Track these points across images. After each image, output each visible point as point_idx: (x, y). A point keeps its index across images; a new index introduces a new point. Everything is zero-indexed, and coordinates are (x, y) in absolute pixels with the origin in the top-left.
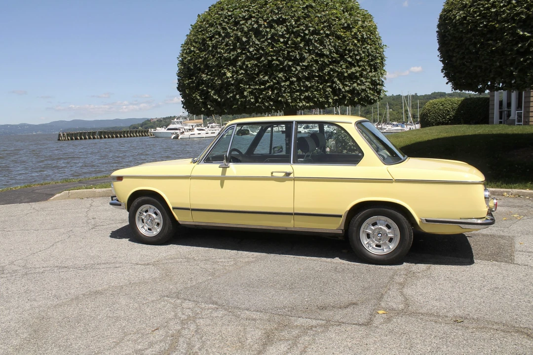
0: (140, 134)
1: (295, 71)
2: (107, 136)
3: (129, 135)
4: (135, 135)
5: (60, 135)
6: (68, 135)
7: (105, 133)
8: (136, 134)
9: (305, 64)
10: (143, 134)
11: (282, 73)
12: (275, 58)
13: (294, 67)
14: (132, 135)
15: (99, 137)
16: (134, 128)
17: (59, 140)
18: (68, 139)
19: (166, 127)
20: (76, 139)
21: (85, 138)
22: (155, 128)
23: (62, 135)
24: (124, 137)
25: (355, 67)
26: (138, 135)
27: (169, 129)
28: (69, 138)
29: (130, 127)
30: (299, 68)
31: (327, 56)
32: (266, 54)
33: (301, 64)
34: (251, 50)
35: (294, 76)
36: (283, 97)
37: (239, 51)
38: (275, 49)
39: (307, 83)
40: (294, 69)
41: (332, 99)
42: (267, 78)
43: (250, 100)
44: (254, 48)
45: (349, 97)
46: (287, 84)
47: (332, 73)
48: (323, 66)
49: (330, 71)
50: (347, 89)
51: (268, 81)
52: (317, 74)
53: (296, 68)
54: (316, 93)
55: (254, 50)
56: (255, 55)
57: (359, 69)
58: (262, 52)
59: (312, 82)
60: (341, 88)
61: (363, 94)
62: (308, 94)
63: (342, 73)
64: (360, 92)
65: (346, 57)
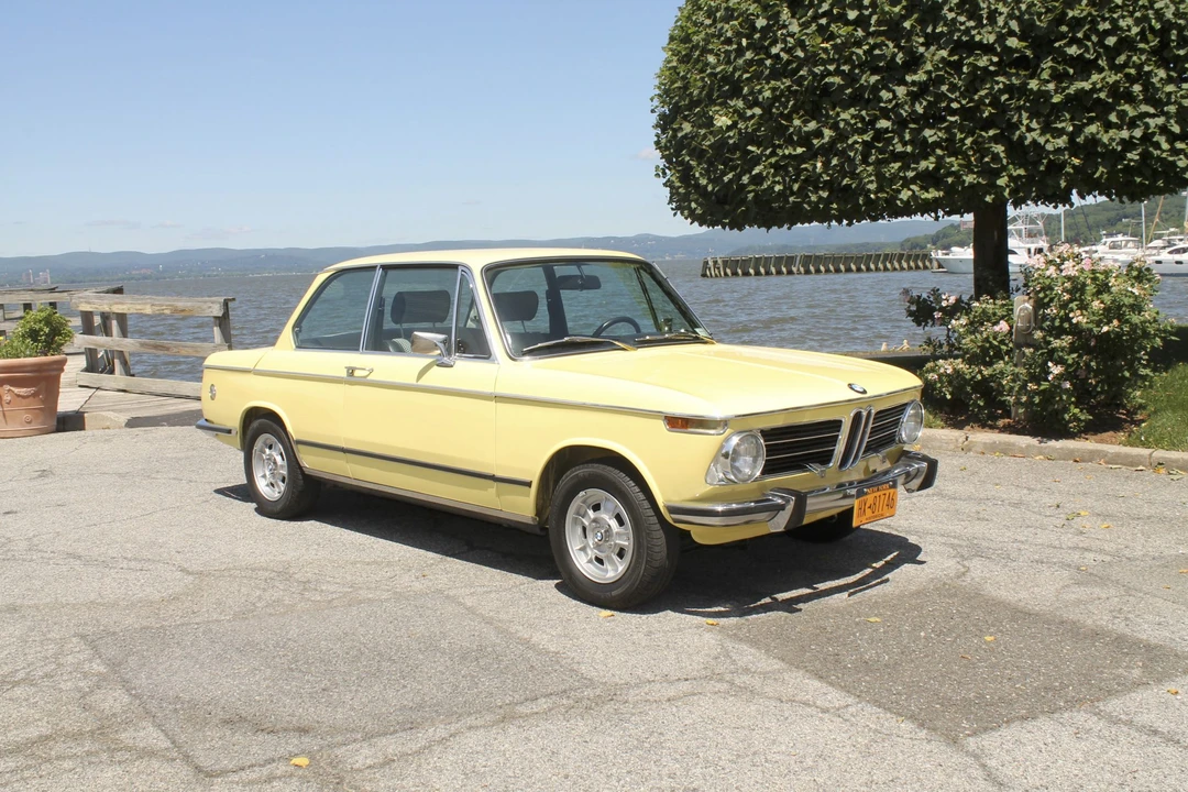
0: (912, 264)
1: (890, 101)
2: (822, 268)
3: (881, 266)
4: (897, 266)
5: (707, 263)
6: (725, 263)
7: (818, 259)
8: (900, 263)
9: (920, 76)
10: (920, 264)
11: (852, 110)
12: (831, 68)
13: (889, 90)
14: (889, 266)
15: (802, 269)
16: (914, 246)
17: (704, 275)
18: (726, 274)
20: (746, 274)
21: (768, 273)
22: (947, 247)
23: (711, 263)
24: (868, 269)
25: (1101, 70)
26: (905, 265)
28: (728, 271)
29: (902, 245)
30: (901, 91)
31: (988, 49)
32: (812, 59)
33: (909, 78)
34: (774, 51)
35: (885, 114)
36: (853, 175)
37: (749, 55)
38: (839, 41)
39: (927, 133)
40: (885, 95)
41: (1010, 176)
42: (812, 125)
43: (771, 188)
44: (780, 46)
45: (1074, 167)
46: (867, 137)
47: (1006, 96)
48: (979, 78)
49: (1001, 92)
50: (1061, 142)
51: (818, 134)
52: (955, 105)
53: (894, 92)
54: (953, 159)
55: (782, 50)
56: (789, 62)
57: (1113, 78)
58: (800, 54)
59: (940, 130)
60: (1041, 140)
61: (1133, 156)
62: (928, 164)
63: (1047, 95)
64: (1119, 148)
65: (1057, 45)
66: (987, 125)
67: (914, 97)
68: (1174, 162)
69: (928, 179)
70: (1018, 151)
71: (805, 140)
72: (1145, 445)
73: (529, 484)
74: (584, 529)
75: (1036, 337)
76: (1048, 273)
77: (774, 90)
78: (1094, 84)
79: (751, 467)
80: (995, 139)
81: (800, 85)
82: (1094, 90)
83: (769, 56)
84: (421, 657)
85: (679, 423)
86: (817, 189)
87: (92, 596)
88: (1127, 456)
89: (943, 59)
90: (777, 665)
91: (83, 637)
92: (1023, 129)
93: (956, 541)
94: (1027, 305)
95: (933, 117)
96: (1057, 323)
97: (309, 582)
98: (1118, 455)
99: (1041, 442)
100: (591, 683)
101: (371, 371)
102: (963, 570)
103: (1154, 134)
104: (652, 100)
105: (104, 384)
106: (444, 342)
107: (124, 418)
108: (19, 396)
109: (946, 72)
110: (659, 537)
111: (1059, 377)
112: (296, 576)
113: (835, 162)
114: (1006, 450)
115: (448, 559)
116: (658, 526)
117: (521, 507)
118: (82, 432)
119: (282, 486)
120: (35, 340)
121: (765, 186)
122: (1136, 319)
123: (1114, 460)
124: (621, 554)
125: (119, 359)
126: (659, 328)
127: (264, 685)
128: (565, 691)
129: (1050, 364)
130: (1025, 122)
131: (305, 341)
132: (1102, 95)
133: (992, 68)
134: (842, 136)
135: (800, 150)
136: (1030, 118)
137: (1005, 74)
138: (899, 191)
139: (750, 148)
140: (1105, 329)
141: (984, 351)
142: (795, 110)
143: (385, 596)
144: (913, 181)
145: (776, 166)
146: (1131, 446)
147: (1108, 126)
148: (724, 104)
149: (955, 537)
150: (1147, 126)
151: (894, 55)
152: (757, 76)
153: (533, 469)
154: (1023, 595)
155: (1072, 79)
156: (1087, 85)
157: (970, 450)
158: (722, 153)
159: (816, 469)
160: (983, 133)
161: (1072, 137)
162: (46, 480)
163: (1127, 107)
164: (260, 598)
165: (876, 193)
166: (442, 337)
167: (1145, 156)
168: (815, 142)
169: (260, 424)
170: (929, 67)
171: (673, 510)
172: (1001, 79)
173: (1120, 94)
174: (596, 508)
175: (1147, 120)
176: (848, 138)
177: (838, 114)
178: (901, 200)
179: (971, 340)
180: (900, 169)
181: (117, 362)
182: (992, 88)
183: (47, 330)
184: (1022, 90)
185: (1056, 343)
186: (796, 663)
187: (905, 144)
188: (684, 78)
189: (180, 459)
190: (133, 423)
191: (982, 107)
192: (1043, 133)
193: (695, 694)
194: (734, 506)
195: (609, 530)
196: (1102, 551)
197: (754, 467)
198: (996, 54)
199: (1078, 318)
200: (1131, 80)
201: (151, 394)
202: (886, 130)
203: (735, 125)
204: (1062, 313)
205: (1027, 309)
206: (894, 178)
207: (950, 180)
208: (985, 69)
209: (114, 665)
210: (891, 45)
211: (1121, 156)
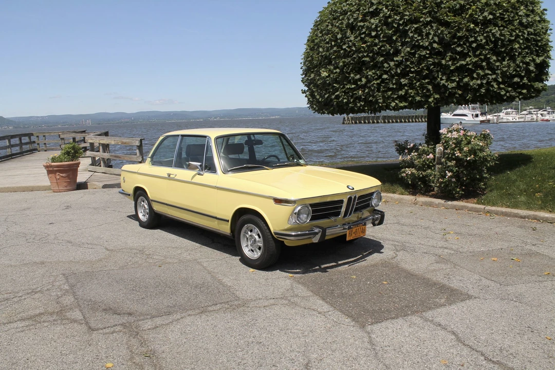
1: (388, 67)
2: (390, 121)
3: (414, 120)
4: (420, 120)
6: (352, 118)
7: (389, 118)
8: (422, 119)
9: (398, 58)
12: (365, 54)
14: (417, 120)
15: (382, 121)
17: (344, 123)
18: (352, 123)
19: (452, 113)
20: (360, 123)
23: (346, 118)
24: (409, 122)
25: (470, 56)
27: (455, 115)
30: (392, 64)
31: (426, 48)
32: (358, 51)
33: (395, 59)
34: (344, 47)
35: (386, 73)
36: (374, 97)
37: (335, 48)
38: (368, 44)
39: (402, 80)
40: (386, 65)
41: (434, 98)
42: (358, 77)
43: (342, 100)
44: (347, 45)
45: (459, 94)
46: (378, 82)
47: (432, 67)
48: (422, 59)
49: (431, 65)
50: (454, 85)
51: (360, 80)
52: (412, 70)
53: (389, 64)
54: (412, 91)
55: (347, 47)
56: (350, 52)
57: (475, 60)
58: (354, 49)
59: (407, 79)
60: (446, 84)
61: (483, 90)
62: (402, 93)
63: (449, 66)
64: (477, 87)
65: (452, 47)
66: (425, 78)
67: (397, 66)
68: (500, 92)
69: (402, 98)
70: (438, 88)
71: (355, 82)
72: (483, 204)
73: (228, 221)
74: (247, 238)
75: (442, 161)
76: (448, 136)
77: (344, 62)
78: (467, 62)
79: (305, 218)
80: (428, 83)
81: (354, 61)
82: (467, 64)
83: (342, 49)
84: (181, 286)
85: (278, 201)
86: (360, 101)
87: (72, 258)
88: (475, 208)
89: (408, 52)
90: (310, 293)
91: (64, 275)
92: (439, 79)
93: (397, 244)
94: (441, 148)
95: (404, 74)
96: (450, 156)
97: (150, 255)
98: (472, 208)
99: (445, 202)
100: (238, 298)
101: (176, 175)
102: (395, 256)
103: (491, 82)
104: (301, 64)
105: (97, 171)
106: (201, 166)
107: (101, 184)
108: (62, 177)
109: (409, 57)
110: (272, 243)
111: (451, 177)
112: (146, 252)
113: (367, 91)
114: (431, 205)
115: (203, 246)
116: (272, 239)
117: (226, 229)
118: (86, 190)
119: (147, 216)
120: (68, 155)
121: (340, 100)
122: (481, 155)
123: (471, 209)
124: (260, 248)
125: (103, 161)
126: (288, 158)
127: (122, 295)
128: (228, 302)
129: (447, 172)
130: (440, 77)
131: (155, 163)
132: (470, 67)
133: (427, 56)
134: (369, 81)
135: (353, 86)
136: (442, 75)
137: (432, 58)
138: (391, 103)
139: (335, 85)
140: (468, 159)
141: (424, 166)
142: (352, 71)
143: (176, 261)
144: (396, 99)
145: (344, 92)
146: (478, 204)
147: (473, 78)
148: (326, 68)
149: (397, 242)
150: (489, 78)
151: (390, 50)
152: (339, 57)
153: (229, 216)
154: (415, 267)
155: (458, 61)
156: (464, 63)
157: (417, 204)
158: (325, 86)
159: (333, 219)
160: (423, 81)
161: (458, 82)
162: (68, 210)
163: (480, 71)
164: (130, 261)
165: (382, 104)
166: (200, 164)
167: (488, 90)
168: (359, 83)
169: (139, 192)
170: (403, 55)
171: (276, 234)
172: (430, 60)
173: (477, 66)
174: (251, 231)
175: (488, 76)
176: (371, 82)
177: (367, 73)
178: (392, 106)
179: (418, 162)
180: (391, 94)
181: (102, 162)
182: (427, 63)
183: (73, 151)
184: (440, 64)
185: (449, 164)
186: (316, 293)
187: (393, 84)
188: (311, 56)
189: (117, 202)
190: (105, 187)
191: (424, 71)
192: (446, 82)
193: (274, 305)
194: (299, 233)
195: (255, 240)
196: (451, 249)
197: (307, 218)
198: (428, 50)
199: (458, 154)
200: (482, 61)
201: (114, 174)
202: (386, 79)
203: (329, 76)
204: (452, 152)
205: (441, 149)
206: (389, 97)
207: (410, 99)
208: (424, 56)
209: (72, 286)
210: (388, 46)
211: (478, 90)
